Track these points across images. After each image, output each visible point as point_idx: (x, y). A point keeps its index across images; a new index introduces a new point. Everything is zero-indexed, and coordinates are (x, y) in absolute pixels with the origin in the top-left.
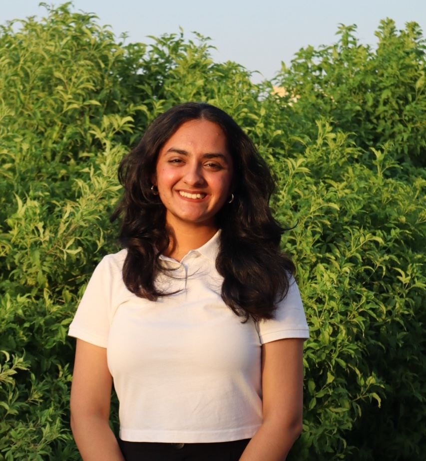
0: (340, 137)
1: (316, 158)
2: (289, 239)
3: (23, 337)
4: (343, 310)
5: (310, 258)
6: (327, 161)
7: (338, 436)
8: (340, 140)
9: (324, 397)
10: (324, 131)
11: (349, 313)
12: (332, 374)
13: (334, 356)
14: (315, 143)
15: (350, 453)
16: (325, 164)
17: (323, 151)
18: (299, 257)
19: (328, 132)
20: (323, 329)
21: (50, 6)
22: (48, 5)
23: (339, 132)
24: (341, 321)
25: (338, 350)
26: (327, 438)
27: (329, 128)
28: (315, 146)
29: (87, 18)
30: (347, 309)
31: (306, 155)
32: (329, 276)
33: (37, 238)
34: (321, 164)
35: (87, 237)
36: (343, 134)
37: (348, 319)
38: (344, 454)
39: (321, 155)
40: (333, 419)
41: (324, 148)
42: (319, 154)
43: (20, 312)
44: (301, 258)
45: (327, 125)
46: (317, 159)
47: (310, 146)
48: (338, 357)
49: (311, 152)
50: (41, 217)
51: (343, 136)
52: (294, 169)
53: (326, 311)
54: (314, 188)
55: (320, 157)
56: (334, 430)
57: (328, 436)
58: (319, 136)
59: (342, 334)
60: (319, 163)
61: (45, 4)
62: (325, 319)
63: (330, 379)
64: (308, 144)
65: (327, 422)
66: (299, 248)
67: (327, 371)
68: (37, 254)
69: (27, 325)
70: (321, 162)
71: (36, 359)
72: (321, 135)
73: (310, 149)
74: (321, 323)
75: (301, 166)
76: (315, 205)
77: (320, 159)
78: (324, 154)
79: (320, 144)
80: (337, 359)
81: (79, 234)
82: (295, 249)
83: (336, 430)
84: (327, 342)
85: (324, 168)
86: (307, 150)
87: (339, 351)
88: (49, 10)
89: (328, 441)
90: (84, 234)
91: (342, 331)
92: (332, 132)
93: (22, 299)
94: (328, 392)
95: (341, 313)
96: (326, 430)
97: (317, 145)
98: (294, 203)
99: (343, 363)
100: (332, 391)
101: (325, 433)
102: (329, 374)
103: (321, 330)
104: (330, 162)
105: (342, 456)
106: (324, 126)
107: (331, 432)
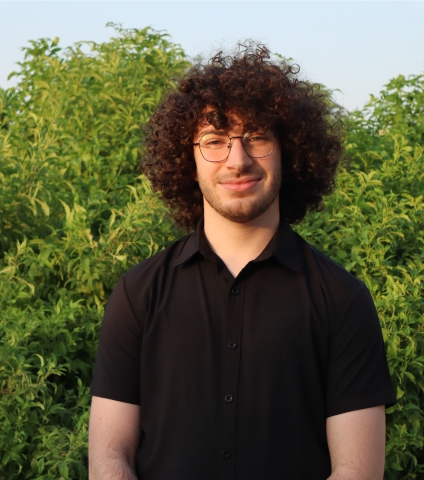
0: (418, 151)
1: (393, 172)
2: (360, 252)
3: (72, 342)
4: (413, 322)
5: (382, 271)
6: (405, 176)
7: (408, 453)
8: (418, 153)
9: (394, 413)
10: (400, 144)
11: (419, 326)
12: (402, 389)
13: (403, 369)
14: (392, 157)
15: (422, 471)
16: (403, 179)
17: (400, 165)
18: (369, 270)
19: (405, 146)
20: (391, 341)
21: (117, 25)
22: (115, 25)
23: (417, 146)
24: (411, 334)
25: (406, 363)
26: (397, 455)
27: (404, 141)
28: (391, 161)
29: (157, 36)
30: (417, 321)
31: (383, 169)
32: (398, 287)
33: (87, 245)
34: (399, 179)
35: (138, 242)
36: (421, 147)
37: (419, 331)
38: (416, 474)
39: (398, 170)
40: (402, 435)
41: (401, 163)
42: (396, 168)
43: (71, 317)
44: (372, 271)
45: (403, 138)
46: (394, 174)
47: (386, 161)
48: (407, 370)
49: (388, 167)
50: (88, 223)
51: (420, 150)
52: (366, 182)
53: (394, 323)
54: (384, 199)
55: (397, 172)
56: (403, 446)
57: (397, 453)
58: (395, 150)
59: (411, 346)
60: (396, 178)
61: (112, 23)
62: (393, 331)
63: (400, 394)
64: (385, 158)
65: (396, 439)
66: (370, 261)
67: (396, 386)
68: (87, 262)
69: (76, 330)
70: (399, 177)
71: (88, 365)
72: (398, 148)
73: (387, 164)
74: (389, 335)
75: (373, 179)
76: (387, 217)
77: (397, 174)
78: (402, 168)
79: (397, 158)
80: (406, 373)
81: (130, 239)
82: (365, 261)
83: (405, 446)
84: (396, 354)
85: (402, 183)
86: (384, 165)
87: (408, 364)
88: (117, 29)
89: (398, 459)
90: (134, 239)
91: (411, 342)
92: (408, 145)
93: (74, 305)
94: (398, 408)
95: (411, 326)
96: (395, 446)
97: (393, 159)
98: (367, 217)
99: (412, 377)
100: (402, 407)
101: (395, 450)
102: (398, 389)
103: (389, 342)
104: (408, 176)
105: (414, 476)
106: (399, 139)
107: (400, 449)
